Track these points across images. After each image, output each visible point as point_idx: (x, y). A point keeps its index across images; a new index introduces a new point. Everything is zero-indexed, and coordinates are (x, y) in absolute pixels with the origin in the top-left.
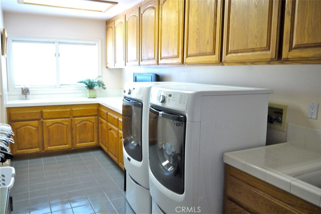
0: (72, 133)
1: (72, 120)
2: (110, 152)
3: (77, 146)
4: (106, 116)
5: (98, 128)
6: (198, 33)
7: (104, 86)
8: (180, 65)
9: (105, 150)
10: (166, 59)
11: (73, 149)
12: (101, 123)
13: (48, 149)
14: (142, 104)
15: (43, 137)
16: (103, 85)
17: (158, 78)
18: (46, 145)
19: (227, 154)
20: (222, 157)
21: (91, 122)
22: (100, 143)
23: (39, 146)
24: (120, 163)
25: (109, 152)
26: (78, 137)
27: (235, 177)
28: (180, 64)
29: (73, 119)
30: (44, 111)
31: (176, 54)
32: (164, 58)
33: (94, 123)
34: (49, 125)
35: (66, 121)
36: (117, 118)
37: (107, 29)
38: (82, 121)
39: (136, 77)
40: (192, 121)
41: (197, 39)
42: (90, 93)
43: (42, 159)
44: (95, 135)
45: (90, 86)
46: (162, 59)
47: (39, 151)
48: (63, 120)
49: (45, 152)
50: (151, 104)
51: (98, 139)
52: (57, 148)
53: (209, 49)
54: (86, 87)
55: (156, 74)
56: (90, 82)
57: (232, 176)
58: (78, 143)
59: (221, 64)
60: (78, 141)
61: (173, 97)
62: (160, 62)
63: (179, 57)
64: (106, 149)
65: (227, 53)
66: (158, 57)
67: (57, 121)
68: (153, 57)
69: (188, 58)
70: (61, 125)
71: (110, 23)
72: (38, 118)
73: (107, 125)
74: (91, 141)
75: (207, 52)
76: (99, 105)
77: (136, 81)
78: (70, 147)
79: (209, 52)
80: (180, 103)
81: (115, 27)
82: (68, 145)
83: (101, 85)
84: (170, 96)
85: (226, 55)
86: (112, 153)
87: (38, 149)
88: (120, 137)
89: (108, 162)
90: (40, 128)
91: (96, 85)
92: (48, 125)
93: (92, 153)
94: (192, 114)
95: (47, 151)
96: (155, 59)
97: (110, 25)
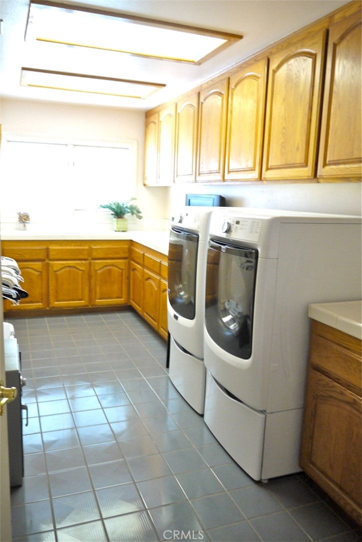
0: (90, 283)
1: (90, 264)
2: (147, 313)
3: (96, 303)
4: (142, 258)
5: (128, 278)
6: (284, 133)
7: (140, 214)
8: (257, 183)
9: (138, 311)
10: (236, 173)
11: (90, 307)
12: (134, 269)
13: (54, 306)
14: (198, 236)
15: (48, 287)
16: (139, 212)
17: (223, 202)
18: (52, 298)
19: (313, 306)
20: (307, 310)
21: (119, 268)
22: (132, 301)
23: (42, 299)
24: (162, 329)
25: (145, 314)
26: (98, 289)
27: (322, 337)
28: (256, 180)
29: (93, 261)
30: (50, 248)
31: (250, 164)
32: (233, 172)
33: (122, 269)
34: (57, 269)
35: (82, 265)
36: (158, 260)
37: (147, 125)
38: (106, 266)
39: (189, 200)
40: (266, 258)
41: (282, 143)
42: (117, 224)
43: (46, 319)
44: (124, 288)
45: (119, 213)
46: (231, 172)
47: (42, 307)
48: (78, 263)
49: (50, 308)
50: (211, 235)
51: (129, 294)
52: (68, 304)
53: (299, 158)
54: (112, 214)
55: (221, 196)
56: (118, 206)
57: (319, 336)
58: (98, 299)
59: (315, 180)
60: (98, 295)
61: (242, 225)
62: (227, 177)
63: (254, 170)
64: (140, 309)
65: (325, 165)
66: (224, 170)
67: (69, 264)
68: (217, 169)
69: (269, 172)
70: (74, 269)
71: (151, 115)
72: (41, 257)
73: (143, 273)
74: (118, 298)
75: (297, 162)
76: (131, 242)
77: (189, 205)
78: (87, 304)
79: (299, 162)
80: (251, 232)
81: (160, 122)
82: (83, 301)
83: (135, 212)
84: (238, 223)
85: (324, 167)
86: (148, 315)
87: (41, 304)
88: (163, 290)
89: (142, 329)
90: (44, 273)
91: (128, 212)
92: (55, 269)
93: (118, 315)
94: (267, 248)
95: (54, 307)
96: (219, 173)
97: (152, 119)
